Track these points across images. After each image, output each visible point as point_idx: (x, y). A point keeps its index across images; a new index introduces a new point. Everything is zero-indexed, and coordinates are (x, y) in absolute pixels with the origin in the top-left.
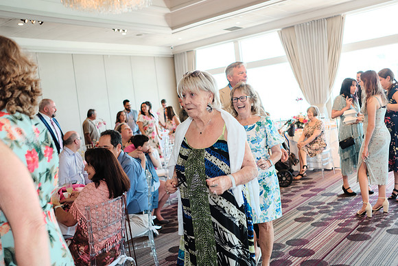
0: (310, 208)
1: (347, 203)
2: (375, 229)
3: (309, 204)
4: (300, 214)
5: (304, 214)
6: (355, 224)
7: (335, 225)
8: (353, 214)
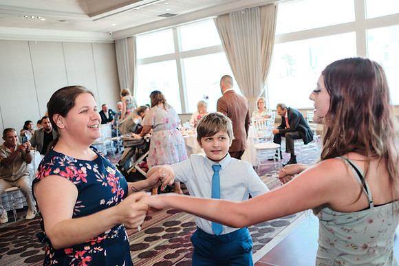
0: (159, 231)
3: (165, 223)
5: (146, 239)
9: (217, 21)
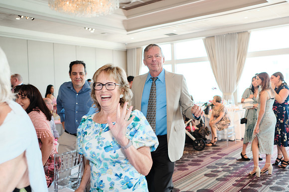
0: (216, 168)
1: (243, 165)
2: (261, 186)
3: (216, 164)
4: (209, 171)
5: (212, 171)
6: (247, 181)
7: (233, 181)
8: (246, 174)
9: (205, 41)
